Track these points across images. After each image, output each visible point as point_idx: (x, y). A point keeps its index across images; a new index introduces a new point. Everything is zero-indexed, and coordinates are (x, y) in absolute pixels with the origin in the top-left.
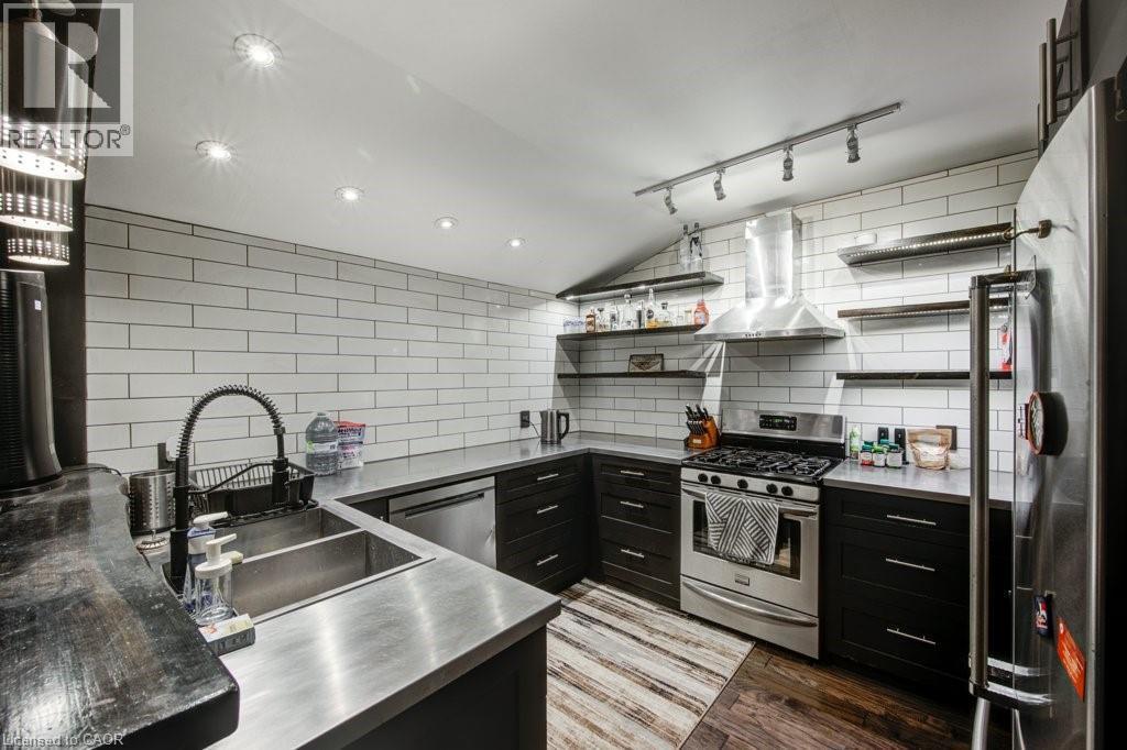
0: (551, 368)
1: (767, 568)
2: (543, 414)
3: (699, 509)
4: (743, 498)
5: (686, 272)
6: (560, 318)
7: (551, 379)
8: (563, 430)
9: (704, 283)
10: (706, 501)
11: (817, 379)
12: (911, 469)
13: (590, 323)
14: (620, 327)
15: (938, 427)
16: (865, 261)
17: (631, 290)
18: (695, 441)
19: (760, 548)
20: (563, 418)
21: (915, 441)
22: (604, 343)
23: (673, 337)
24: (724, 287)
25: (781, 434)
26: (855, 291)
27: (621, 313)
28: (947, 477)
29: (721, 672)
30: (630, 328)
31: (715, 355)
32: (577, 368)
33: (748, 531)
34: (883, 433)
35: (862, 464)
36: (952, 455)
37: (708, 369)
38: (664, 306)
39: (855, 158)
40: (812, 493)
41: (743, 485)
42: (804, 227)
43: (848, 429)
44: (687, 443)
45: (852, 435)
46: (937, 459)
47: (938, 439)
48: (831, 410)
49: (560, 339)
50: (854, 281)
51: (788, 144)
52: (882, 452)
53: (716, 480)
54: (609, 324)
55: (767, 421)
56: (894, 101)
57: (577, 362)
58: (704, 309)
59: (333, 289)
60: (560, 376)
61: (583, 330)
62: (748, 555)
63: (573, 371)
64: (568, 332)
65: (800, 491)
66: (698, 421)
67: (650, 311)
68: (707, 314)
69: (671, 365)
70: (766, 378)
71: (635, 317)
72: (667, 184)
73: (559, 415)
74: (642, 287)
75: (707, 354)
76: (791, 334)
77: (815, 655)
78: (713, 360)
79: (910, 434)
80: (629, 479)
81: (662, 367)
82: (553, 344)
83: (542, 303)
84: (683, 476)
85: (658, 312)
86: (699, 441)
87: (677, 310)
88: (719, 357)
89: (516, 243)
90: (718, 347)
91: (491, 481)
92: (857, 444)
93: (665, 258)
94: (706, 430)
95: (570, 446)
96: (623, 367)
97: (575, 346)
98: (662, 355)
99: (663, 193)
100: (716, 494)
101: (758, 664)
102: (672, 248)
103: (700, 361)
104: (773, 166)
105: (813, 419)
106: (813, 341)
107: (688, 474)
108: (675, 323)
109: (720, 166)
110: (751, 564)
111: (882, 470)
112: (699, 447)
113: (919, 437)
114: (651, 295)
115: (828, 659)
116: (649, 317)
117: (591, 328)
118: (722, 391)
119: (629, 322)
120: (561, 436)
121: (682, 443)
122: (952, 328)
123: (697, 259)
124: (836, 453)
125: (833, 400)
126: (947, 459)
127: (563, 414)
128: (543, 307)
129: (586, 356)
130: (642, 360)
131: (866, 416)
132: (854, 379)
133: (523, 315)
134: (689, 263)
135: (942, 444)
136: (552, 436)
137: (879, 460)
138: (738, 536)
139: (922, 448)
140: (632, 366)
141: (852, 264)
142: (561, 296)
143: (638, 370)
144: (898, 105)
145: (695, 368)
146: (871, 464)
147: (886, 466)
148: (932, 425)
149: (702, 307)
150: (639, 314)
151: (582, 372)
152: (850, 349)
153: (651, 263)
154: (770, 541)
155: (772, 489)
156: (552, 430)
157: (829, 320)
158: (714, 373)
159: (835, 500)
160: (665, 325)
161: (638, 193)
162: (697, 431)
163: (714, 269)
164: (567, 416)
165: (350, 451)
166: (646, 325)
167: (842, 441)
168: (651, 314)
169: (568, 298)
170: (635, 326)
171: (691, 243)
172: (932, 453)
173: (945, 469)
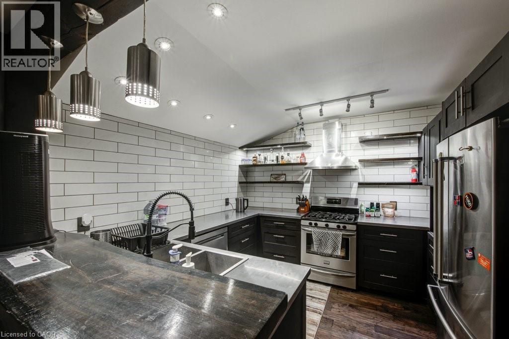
0: (236, 179)
1: (337, 257)
2: (237, 200)
3: (309, 237)
4: (326, 231)
5: (298, 141)
6: (239, 158)
7: (237, 184)
8: (246, 205)
9: (305, 146)
10: (313, 233)
11: (348, 184)
12: (382, 217)
13: (254, 160)
14: (268, 162)
15: (391, 202)
16: (365, 142)
17: (274, 147)
18: (301, 209)
19: (335, 249)
20: (246, 201)
21: (384, 207)
22: (257, 169)
23: (290, 167)
24: (312, 148)
25: (336, 206)
26: (362, 152)
27: (270, 157)
28: (394, 219)
29: (323, 298)
30: (273, 163)
31: (308, 174)
32: (246, 179)
33: (330, 243)
34: (372, 204)
35: (367, 216)
36: (395, 212)
37: (305, 180)
38: (288, 154)
39: (372, 107)
40: (354, 227)
41: (327, 225)
42: (344, 127)
43: (360, 203)
44: (298, 210)
45: (361, 206)
46: (391, 213)
47: (391, 206)
48: (353, 196)
49: (240, 166)
50: (361, 148)
51: (348, 98)
52: (373, 211)
53: (316, 224)
54: (264, 161)
55: (330, 201)
56: (387, 89)
57: (246, 176)
58: (304, 156)
60: (240, 183)
61: (251, 163)
62: (330, 252)
63: (244, 180)
64: (243, 164)
65: (349, 227)
66: (302, 202)
67: (282, 156)
68: (305, 159)
69: (289, 179)
70: (329, 184)
71: (275, 159)
72: (300, 108)
73: (244, 200)
74: (279, 146)
75: (304, 174)
76: (335, 168)
77: (355, 288)
78: (307, 177)
79: (382, 205)
80: (277, 226)
81: (285, 179)
82: (237, 169)
83: (233, 151)
84: (302, 224)
85: (286, 156)
86: (303, 209)
87: (293, 156)
88: (309, 175)
89: (232, 126)
90: (309, 171)
91: (226, 230)
92: (364, 209)
93: (287, 135)
94: (306, 205)
95: (249, 214)
96: (268, 179)
97: (245, 170)
98: (285, 174)
99: (298, 111)
100: (316, 230)
101: (335, 294)
102: (290, 131)
103: (301, 177)
104: (343, 105)
105: (347, 199)
106: (346, 170)
107: (303, 222)
108: (292, 162)
109: (322, 103)
110: (331, 256)
111: (373, 218)
112: (304, 212)
113: (385, 206)
114: (283, 150)
115: (359, 289)
116: (282, 159)
117: (255, 162)
118: (311, 190)
119: (273, 161)
120: (244, 209)
121: (296, 211)
122: (395, 167)
123: (303, 136)
124: (356, 212)
125: (353, 193)
126: (394, 213)
127: (246, 199)
128: (234, 153)
129: (250, 174)
130: (276, 176)
131: (366, 198)
132: (362, 185)
133: (227, 156)
134: (300, 138)
135: (392, 208)
136: (241, 209)
137: (372, 214)
138: (326, 245)
139: (386, 210)
140: (272, 179)
141: (361, 142)
142: (241, 148)
143: (274, 180)
144: (388, 90)
145: (299, 179)
146: (370, 216)
147: (375, 216)
148: (388, 201)
149: (303, 155)
150: (277, 157)
151: (248, 181)
152: (360, 174)
153: (281, 136)
154: (338, 247)
155: (339, 227)
156: (241, 206)
157: (354, 162)
158: (308, 182)
159: (363, 230)
160: (289, 162)
161: (286, 110)
162: (302, 205)
163: (309, 140)
165: (162, 218)
166: (280, 162)
167: (358, 208)
168: (282, 158)
169: (244, 149)
170: (275, 162)
171: (300, 130)
172: (389, 211)
173: (393, 217)
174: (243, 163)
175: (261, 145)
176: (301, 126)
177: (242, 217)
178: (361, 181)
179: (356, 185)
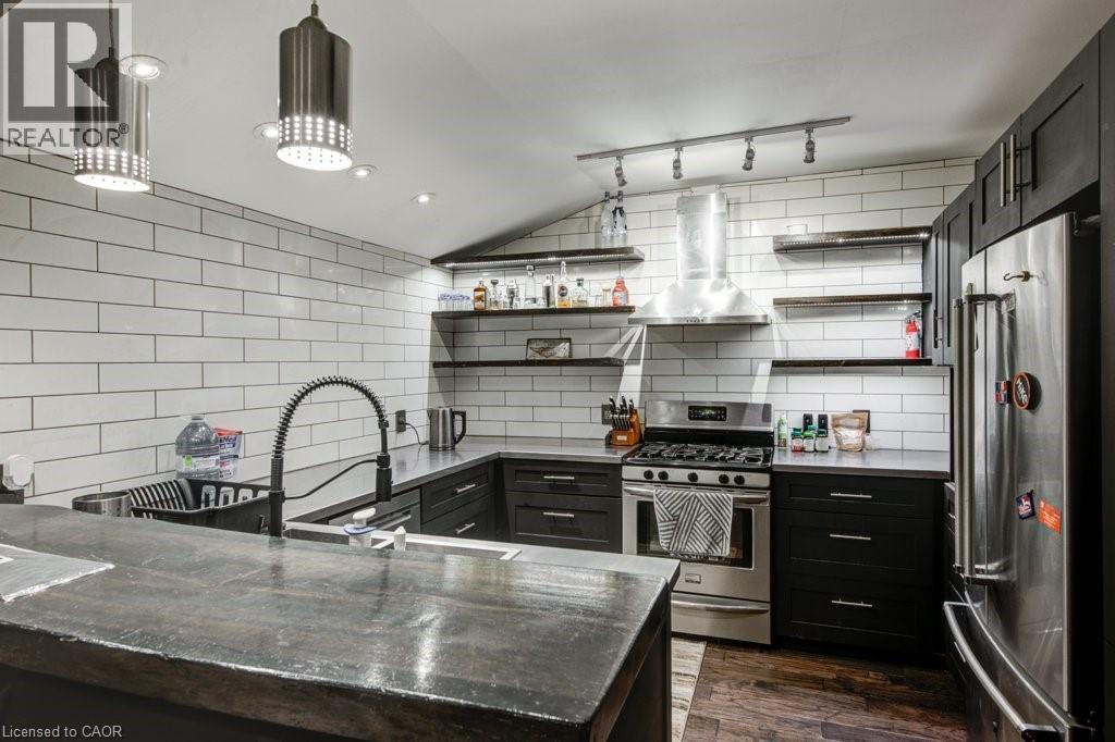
0: (425, 354)
1: (721, 561)
2: (432, 414)
3: (645, 511)
4: (693, 492)
5: (608, 245)
6: (432, 291)
7: (426, 369)
8: (458, 431)
9: (625, 258)
10: (655, 500)
11: (744, 366)
12: (834, 452)
13: (479, 299)
14: (521, 305)
15: (854, 411)
16: (789, 250)
17: (536, 260)
18: (619, 438)
19: (714, 541)
20: (458, 417)
21: (838, 426)
22: (485, 323)
23: (584, 319)
24: (645, 265)
25: (707, 425)
26: (779, 279)
27: (528, 289)
28: (863, 457)
30: (534, 306)
31: (635, 340)
32: (452, 356)
33: (702, 525)
34: (807, 419)
35: (795, 451)
36: (867, 438)
37: (626, 356)
38: (580, 283)
39: (810, 160)
40: (763, 480)
41: (693, 477)
42: (732, 207)
43: (775, 418)
44: (610, 441)
45: (781, 423)
46: (856, 441)
47: (856, 422)
48: (758, 399)
49: (434, 315)
50: (779, 268)
51: (749, 135)
52: (811, 437)
53: (663, 476)
54: (508, 301)
55: (695, 412)
56: (847, 115)
57: (452, 346)
58: (624, 289)
59: (197, 245)
60: (436, 365)
61: (469, 306)
62: (702, 550)
63: (448, 359)
64: (443, 309)
65: (751, 479)
66: (620, 418)
67: (562, 288)
68: (627, 295)
69: (581, 352)
70: (691, 366)
71: (540, 294)
72: (618, 154)
73: (453, 414)
74: (552, 259)
75: (625, 339)
76: (709, 321)
77: (768, 642)
78: (631, 347)
79: (834, 419)
80: (554, 486)
81: (570, 352)
82: (428, 323)
83: (417, 270)
84: (624, 476)
85: (572, 287)
86: (625, 438)
87: (593, 287)
88: (639, 342)
89: (424, 199)
90: (638, 331)
91: (415, 497)
92: (786, 432)
93: (574, 226)
94: (632, 425)
95: (469, 454)
96: (519, 353)
97: (450, 326)
98: (569, 340)
99: (612, 162)
100: (665, 491)
101: (716, 661)
102: (582, 214)
103: (617, 347)
104: (735, 152)
105: (742, 408)
106: (738, 328)
107: (628, 472)
108: (592, 303)
109: (679, 145)
110: (704, 559)
111: (812, 455)
112: (624, 445)
113: (841, 422)
114: (564, 269)
115: (780, 643)
116: (562, 295)
117: (480, 305)
118: (642, 381)
119: (535, 300)
120: (455, 441)
121: (603, 443)
122: (866, 318)
123: (622, 231)
124: (765, 440)
125: (760, 389)
126: (864, 442)
127: (458, 413)
128: (418, 276)
129: (463, 339)
130: (545, 345)
131: (791, 402)
132: (782, 367)
133: (400, 282)
134: (612, 237)
135: (859, 428)
136: (444, 441)
137: (809, 445)
138: (691, 530)
139: (844, 432)
140: (530, 352)
141: (777, 251)
142: (438, 261)
143: (538, 357)
144: (848, 118)
145: (611, 353)
146: (802, 450)
147: (815, 450)
148: (850, 410)
149: (621, 285)
150: (548, 290)
151: (458, 359)
152: (776, 337)
153: (555, 229)
154: (724, 532)
155: (724, 479)
156: (444, 432)
157: (759, 305)
158: (634, 360)
159: (786, 484)
160: (584, 305)
161: (580, 157)
162: (620, 427)
163: (636, 241)
164: (463, 414)
165: (226, 468)
166: (557, 304)
167: (771, 429)
168: (563, 291)
169: (448, 265)
170: (542, 305)
171: (614, 212)
172: (852, 436)
173: (862, 450)
174: (444, 307)
175: (499, 252)
176: (615, 200)
177: (446, 463)
178: (780, 355)
179: (765, 367)
